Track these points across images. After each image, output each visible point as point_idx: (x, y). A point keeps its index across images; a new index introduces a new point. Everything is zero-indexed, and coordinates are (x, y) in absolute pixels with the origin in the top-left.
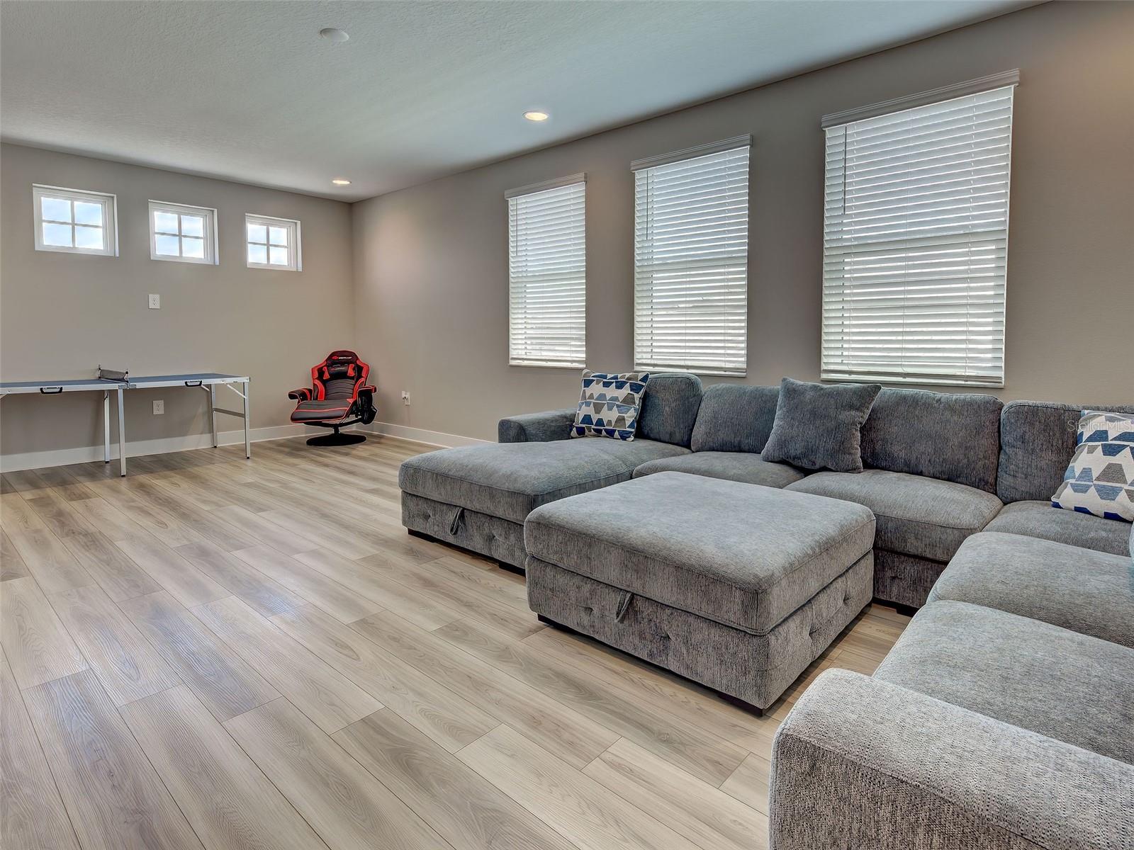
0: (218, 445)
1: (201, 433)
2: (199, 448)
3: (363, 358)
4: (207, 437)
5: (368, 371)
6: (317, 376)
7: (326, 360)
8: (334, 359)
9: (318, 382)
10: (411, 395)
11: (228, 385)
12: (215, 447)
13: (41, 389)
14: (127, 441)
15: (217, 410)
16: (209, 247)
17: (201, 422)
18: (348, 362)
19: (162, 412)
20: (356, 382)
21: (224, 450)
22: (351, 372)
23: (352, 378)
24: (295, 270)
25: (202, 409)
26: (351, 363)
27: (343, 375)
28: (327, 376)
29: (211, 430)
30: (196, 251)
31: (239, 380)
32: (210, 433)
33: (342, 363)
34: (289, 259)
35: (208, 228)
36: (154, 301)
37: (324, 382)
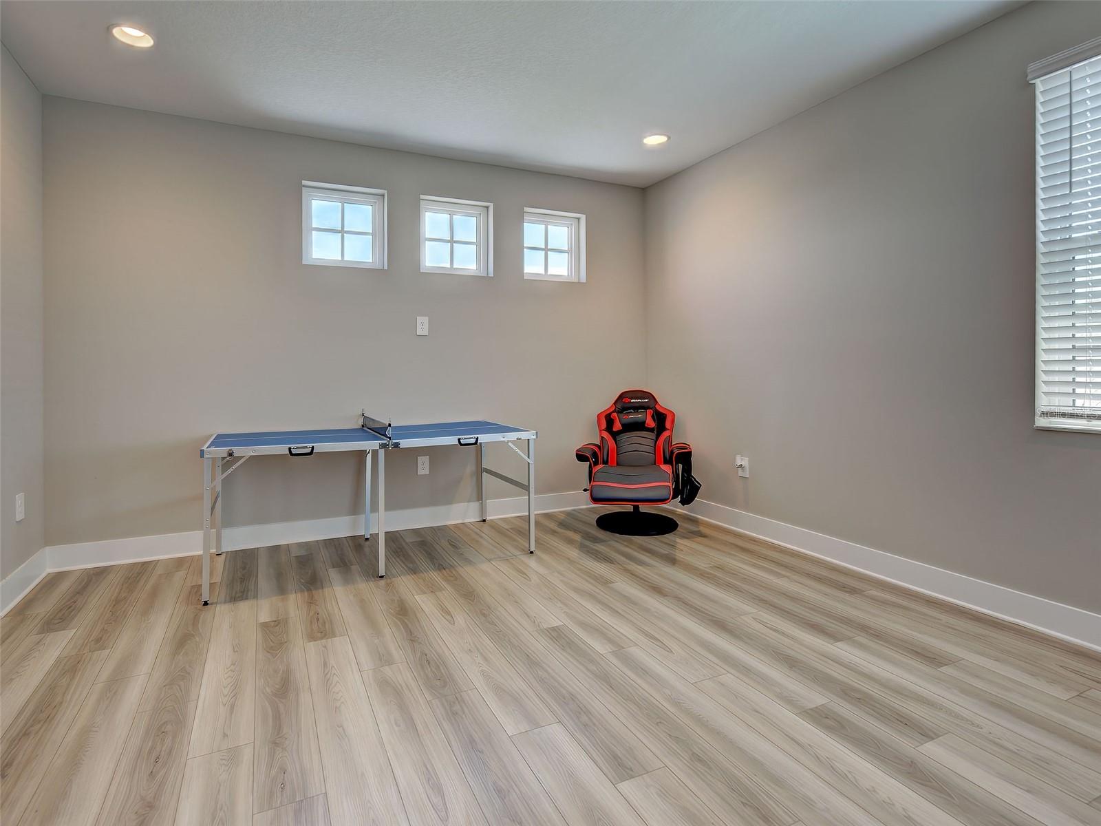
0: (488, 518)
1: (469, 501)
2: (467, 521)
3: (666, 401)
4: (474, 506)
5: (673, 421)
6: (604, 425)
7: (615, 403)
8: (626, 402)
9: (606, 435)
10: (750, 461)
11: (510, 444)
12: (484, 521)
13: (290, 449)
14: (387, 508)
15: (488, 471)
16: (482, 257)
17: (468, 486)
18: (644, 407)
19: (427, 472)
20: (658, 436)
21: (494, 526)
22: (651, 423)
23: (651, 430)
24: (576, 281)
25: (470, 468)
26: (648, 408)
27: (638, 426)
28: (617, 426)
29: (480, 497)
30: (468, 261)
31: (524, 436)
32: (478, 501)
33: (636, 408)
34: (570, 269)
35: (482, 231)
36: (423, 326)
37: (614, 435)
